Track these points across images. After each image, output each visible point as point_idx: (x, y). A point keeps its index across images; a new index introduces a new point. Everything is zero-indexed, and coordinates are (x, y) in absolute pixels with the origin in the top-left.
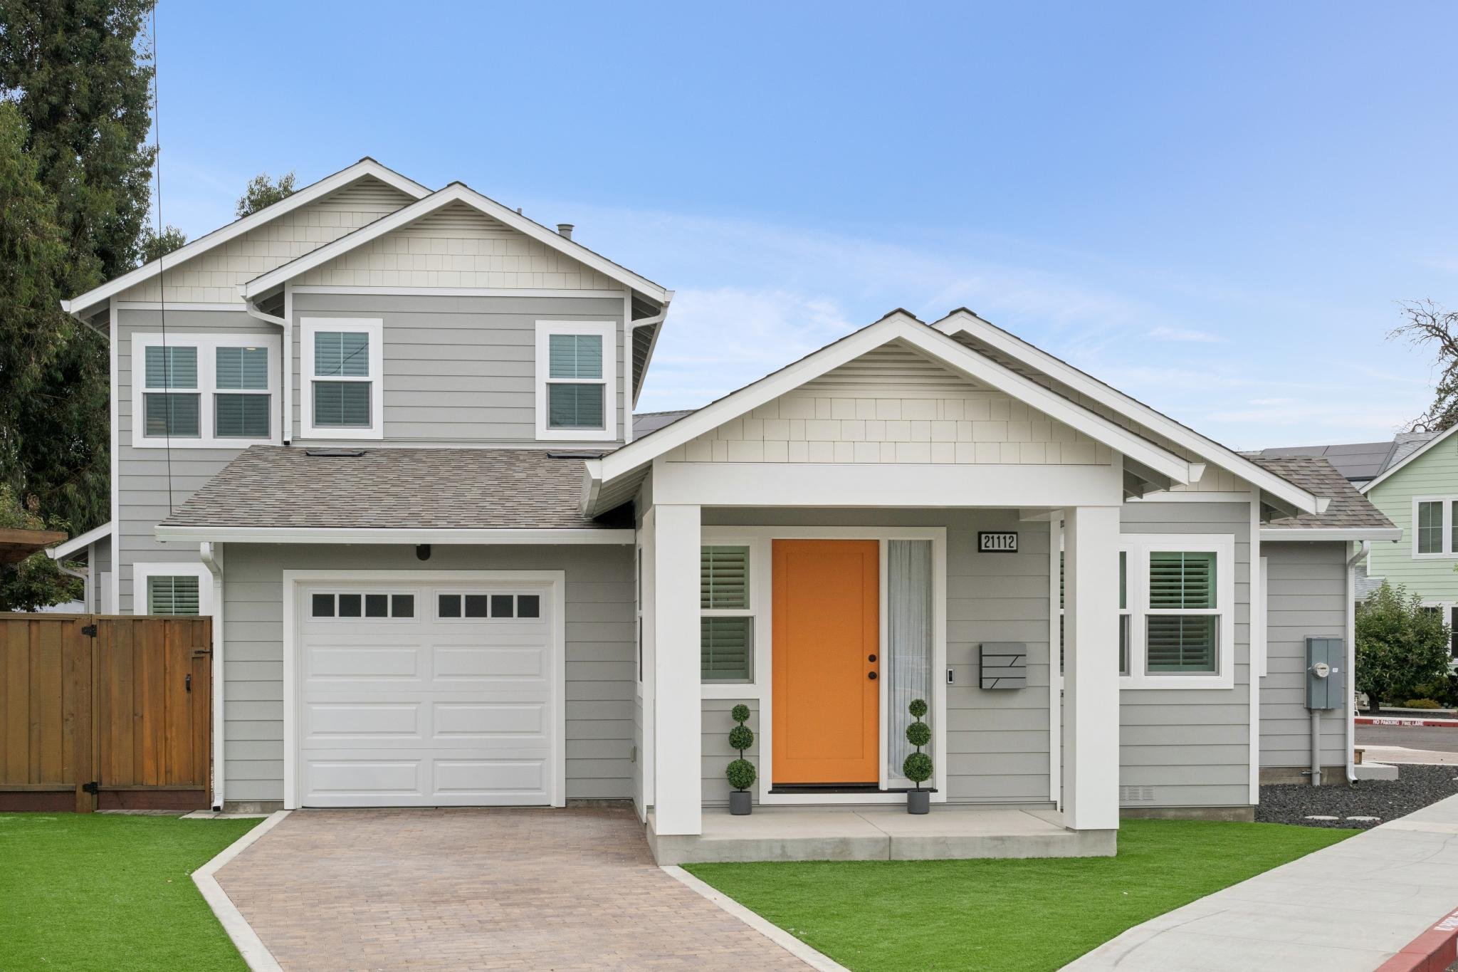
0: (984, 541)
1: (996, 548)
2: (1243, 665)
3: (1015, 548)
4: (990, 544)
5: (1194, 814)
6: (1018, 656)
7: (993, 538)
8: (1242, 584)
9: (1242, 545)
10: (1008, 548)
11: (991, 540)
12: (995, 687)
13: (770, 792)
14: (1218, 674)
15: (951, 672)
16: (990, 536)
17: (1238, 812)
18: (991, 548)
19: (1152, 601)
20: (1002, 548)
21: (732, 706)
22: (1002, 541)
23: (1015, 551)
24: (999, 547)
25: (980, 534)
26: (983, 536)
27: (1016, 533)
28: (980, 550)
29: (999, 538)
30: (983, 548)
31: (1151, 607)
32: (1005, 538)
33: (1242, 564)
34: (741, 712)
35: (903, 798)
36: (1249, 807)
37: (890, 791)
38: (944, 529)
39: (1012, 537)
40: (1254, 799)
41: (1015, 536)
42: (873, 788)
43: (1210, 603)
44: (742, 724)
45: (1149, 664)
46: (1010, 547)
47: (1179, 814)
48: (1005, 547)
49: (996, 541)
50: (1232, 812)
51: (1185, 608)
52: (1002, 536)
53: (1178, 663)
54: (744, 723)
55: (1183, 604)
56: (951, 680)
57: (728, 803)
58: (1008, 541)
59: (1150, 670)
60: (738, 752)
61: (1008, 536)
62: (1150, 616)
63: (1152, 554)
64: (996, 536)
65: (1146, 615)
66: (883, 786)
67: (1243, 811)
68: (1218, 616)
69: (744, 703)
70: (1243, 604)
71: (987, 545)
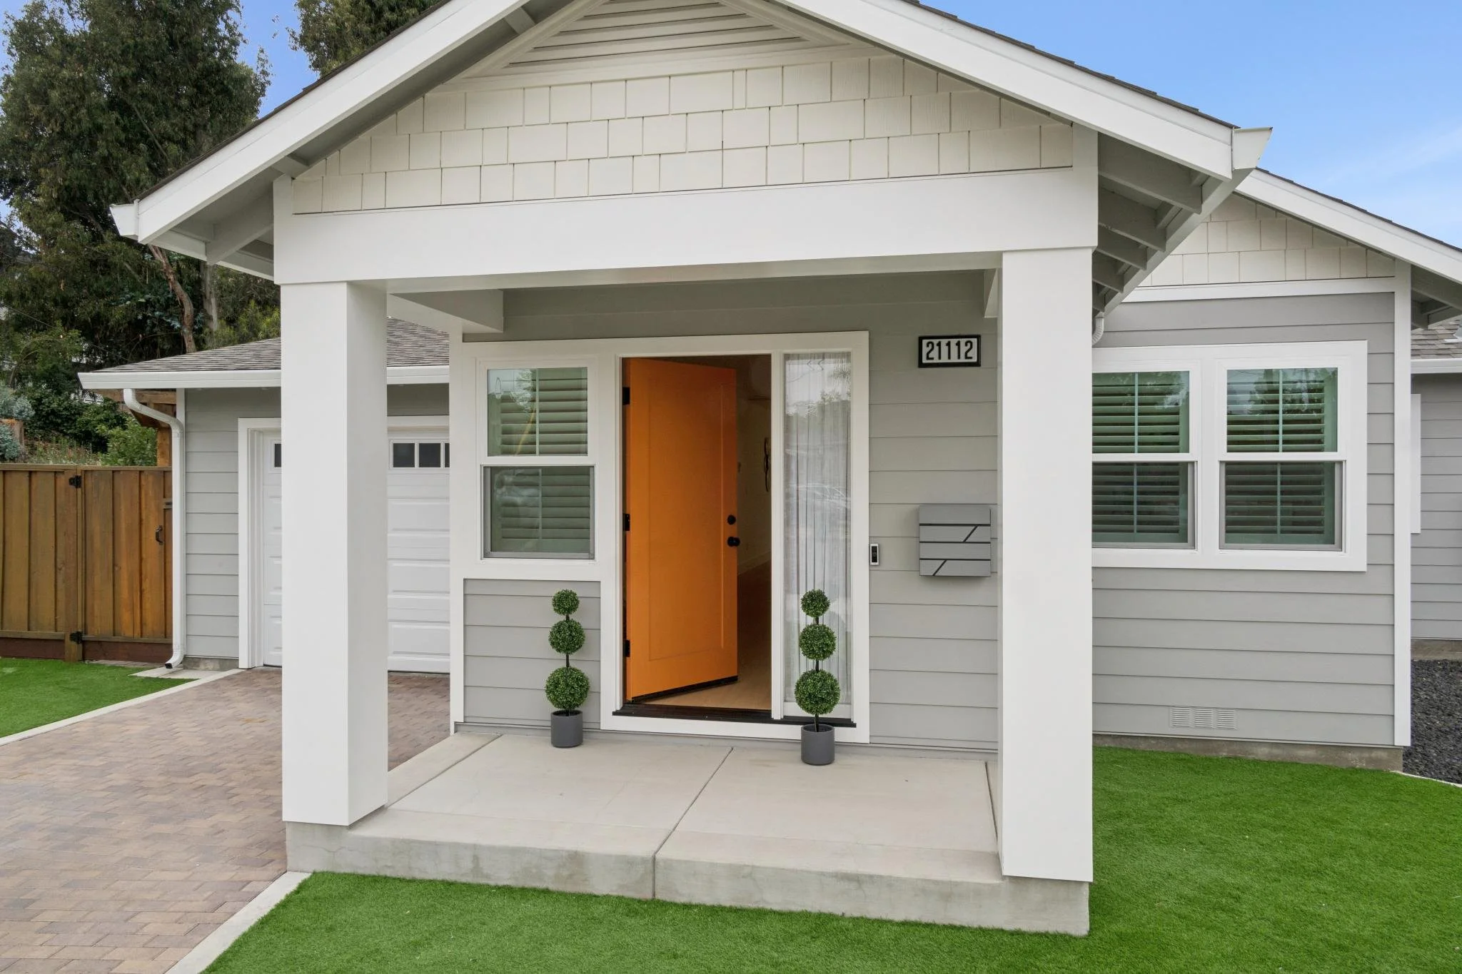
0: (925, 350)
1: (944, 359)
2: (1382, 535)
3: (975, 360)
4: (934, 354)
5: (1301, 753)
6: (976, 526)
7: (939, 344)
8: (1381, 414)
9: (1381, 356)
10: (963, 360)
11: (936, 348)
12: (939, 574)
13: (615, 713)
14: (1340, 548)
15: (874, 549)
16: (936, 341)
17: (1374, 754)
18: (936, 361)
19: (1229, 442)
20: (954, 359)
21: (554, 591)
22: (954, 349)
23: (977, 364)
24: (949, 358)
25: (921, 339)
26: (925, 342)
27: (978, 337)
28: (921, 365)
29: (948, 344)
30: (925, 361)
31: (1229, 451)
32: (958, 344)
33: (1380, 383)
34: (566, 602)
35: (795, 732)
36: (1393, 749)
37: (787, 720)
38: (866, 334)
39: (971, 343)
40: (1403, 738)
41: (974, 341)
42: (763, 716)
43: (1327, 444)
44: (568, 618)
45: (1227, 532)
46: (966, 357)
47: (1276, 751)
48: (959, 357)
49: (944, 349)
50: (1366, 755)
51: (1284, 451)
52: (954, 342)
53: (1275, 532)
54: (570, 615)
55: (1281, 446)
56: (874, 559)
57: (549, 724)
58: (964, 349)
59: (1227, 541)
60: (563, 656)
61: (963, 341)
62: (1228, 464)
63: (1230, 373)
64: (944, 342)
65: (1221, 462)
66: (776, 715)
67: (1383, 755)
68: (1341, 463)
69: (569, 588)
70: (1381, 446)
71: (930, 356)
